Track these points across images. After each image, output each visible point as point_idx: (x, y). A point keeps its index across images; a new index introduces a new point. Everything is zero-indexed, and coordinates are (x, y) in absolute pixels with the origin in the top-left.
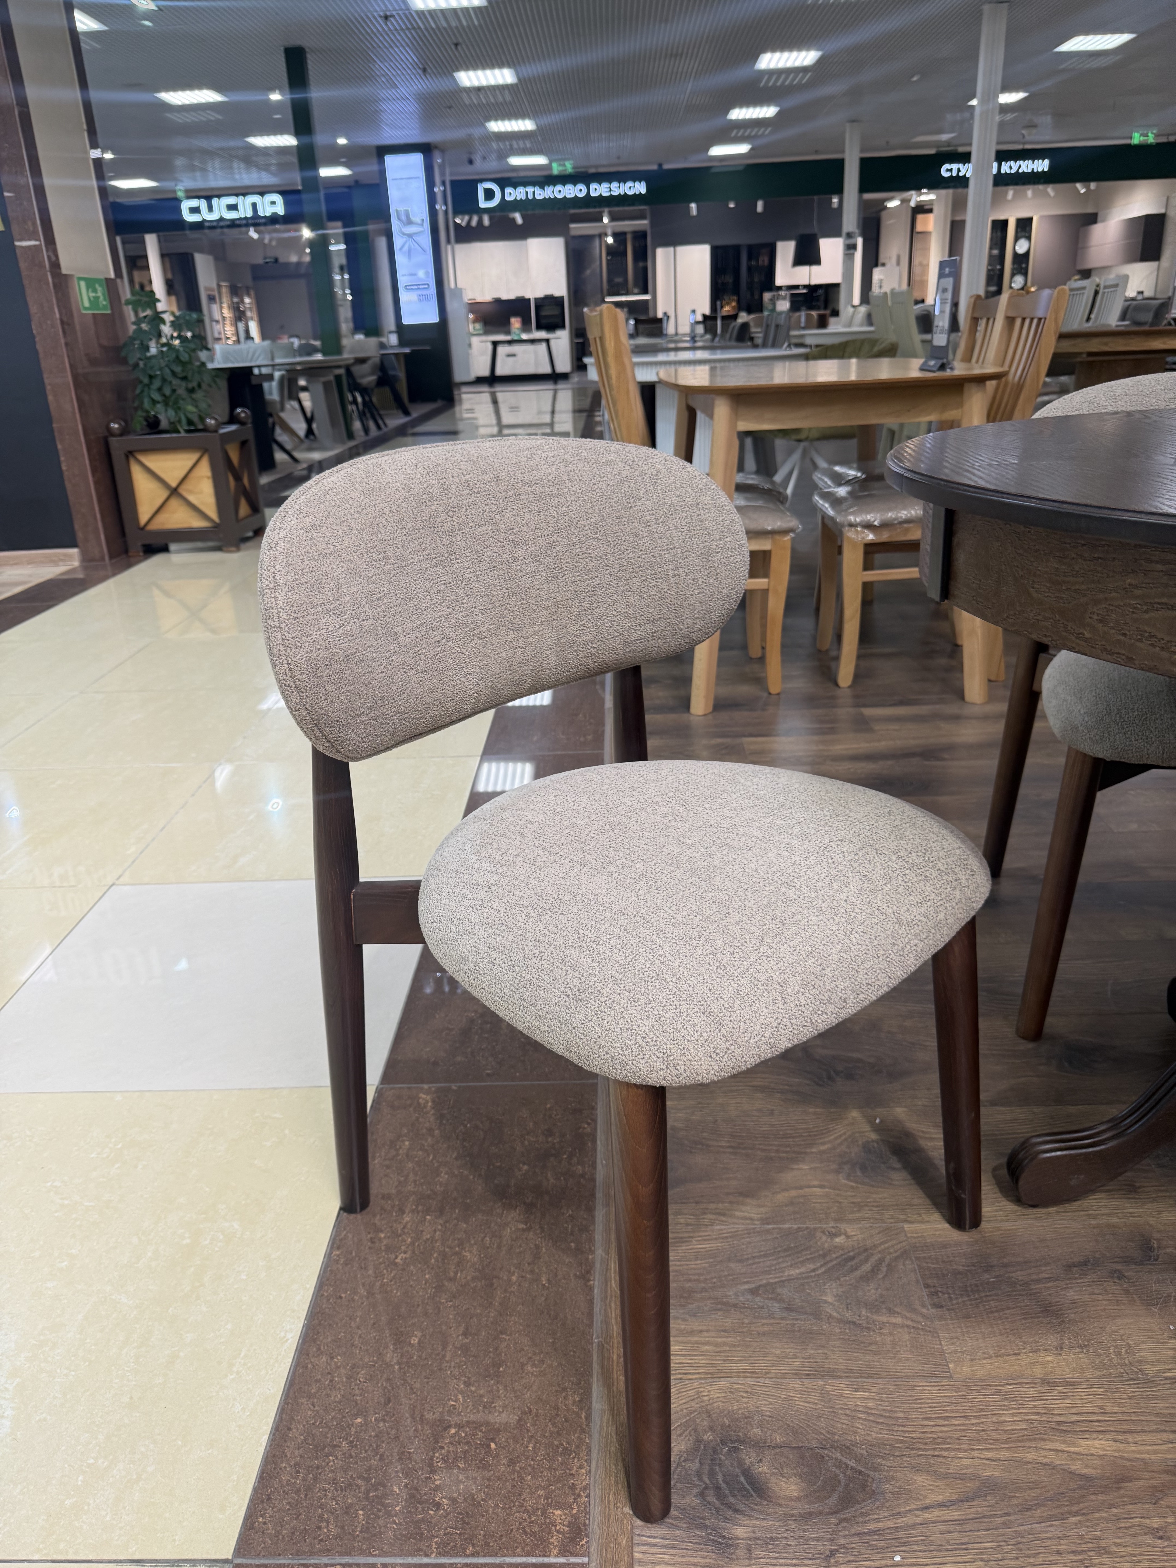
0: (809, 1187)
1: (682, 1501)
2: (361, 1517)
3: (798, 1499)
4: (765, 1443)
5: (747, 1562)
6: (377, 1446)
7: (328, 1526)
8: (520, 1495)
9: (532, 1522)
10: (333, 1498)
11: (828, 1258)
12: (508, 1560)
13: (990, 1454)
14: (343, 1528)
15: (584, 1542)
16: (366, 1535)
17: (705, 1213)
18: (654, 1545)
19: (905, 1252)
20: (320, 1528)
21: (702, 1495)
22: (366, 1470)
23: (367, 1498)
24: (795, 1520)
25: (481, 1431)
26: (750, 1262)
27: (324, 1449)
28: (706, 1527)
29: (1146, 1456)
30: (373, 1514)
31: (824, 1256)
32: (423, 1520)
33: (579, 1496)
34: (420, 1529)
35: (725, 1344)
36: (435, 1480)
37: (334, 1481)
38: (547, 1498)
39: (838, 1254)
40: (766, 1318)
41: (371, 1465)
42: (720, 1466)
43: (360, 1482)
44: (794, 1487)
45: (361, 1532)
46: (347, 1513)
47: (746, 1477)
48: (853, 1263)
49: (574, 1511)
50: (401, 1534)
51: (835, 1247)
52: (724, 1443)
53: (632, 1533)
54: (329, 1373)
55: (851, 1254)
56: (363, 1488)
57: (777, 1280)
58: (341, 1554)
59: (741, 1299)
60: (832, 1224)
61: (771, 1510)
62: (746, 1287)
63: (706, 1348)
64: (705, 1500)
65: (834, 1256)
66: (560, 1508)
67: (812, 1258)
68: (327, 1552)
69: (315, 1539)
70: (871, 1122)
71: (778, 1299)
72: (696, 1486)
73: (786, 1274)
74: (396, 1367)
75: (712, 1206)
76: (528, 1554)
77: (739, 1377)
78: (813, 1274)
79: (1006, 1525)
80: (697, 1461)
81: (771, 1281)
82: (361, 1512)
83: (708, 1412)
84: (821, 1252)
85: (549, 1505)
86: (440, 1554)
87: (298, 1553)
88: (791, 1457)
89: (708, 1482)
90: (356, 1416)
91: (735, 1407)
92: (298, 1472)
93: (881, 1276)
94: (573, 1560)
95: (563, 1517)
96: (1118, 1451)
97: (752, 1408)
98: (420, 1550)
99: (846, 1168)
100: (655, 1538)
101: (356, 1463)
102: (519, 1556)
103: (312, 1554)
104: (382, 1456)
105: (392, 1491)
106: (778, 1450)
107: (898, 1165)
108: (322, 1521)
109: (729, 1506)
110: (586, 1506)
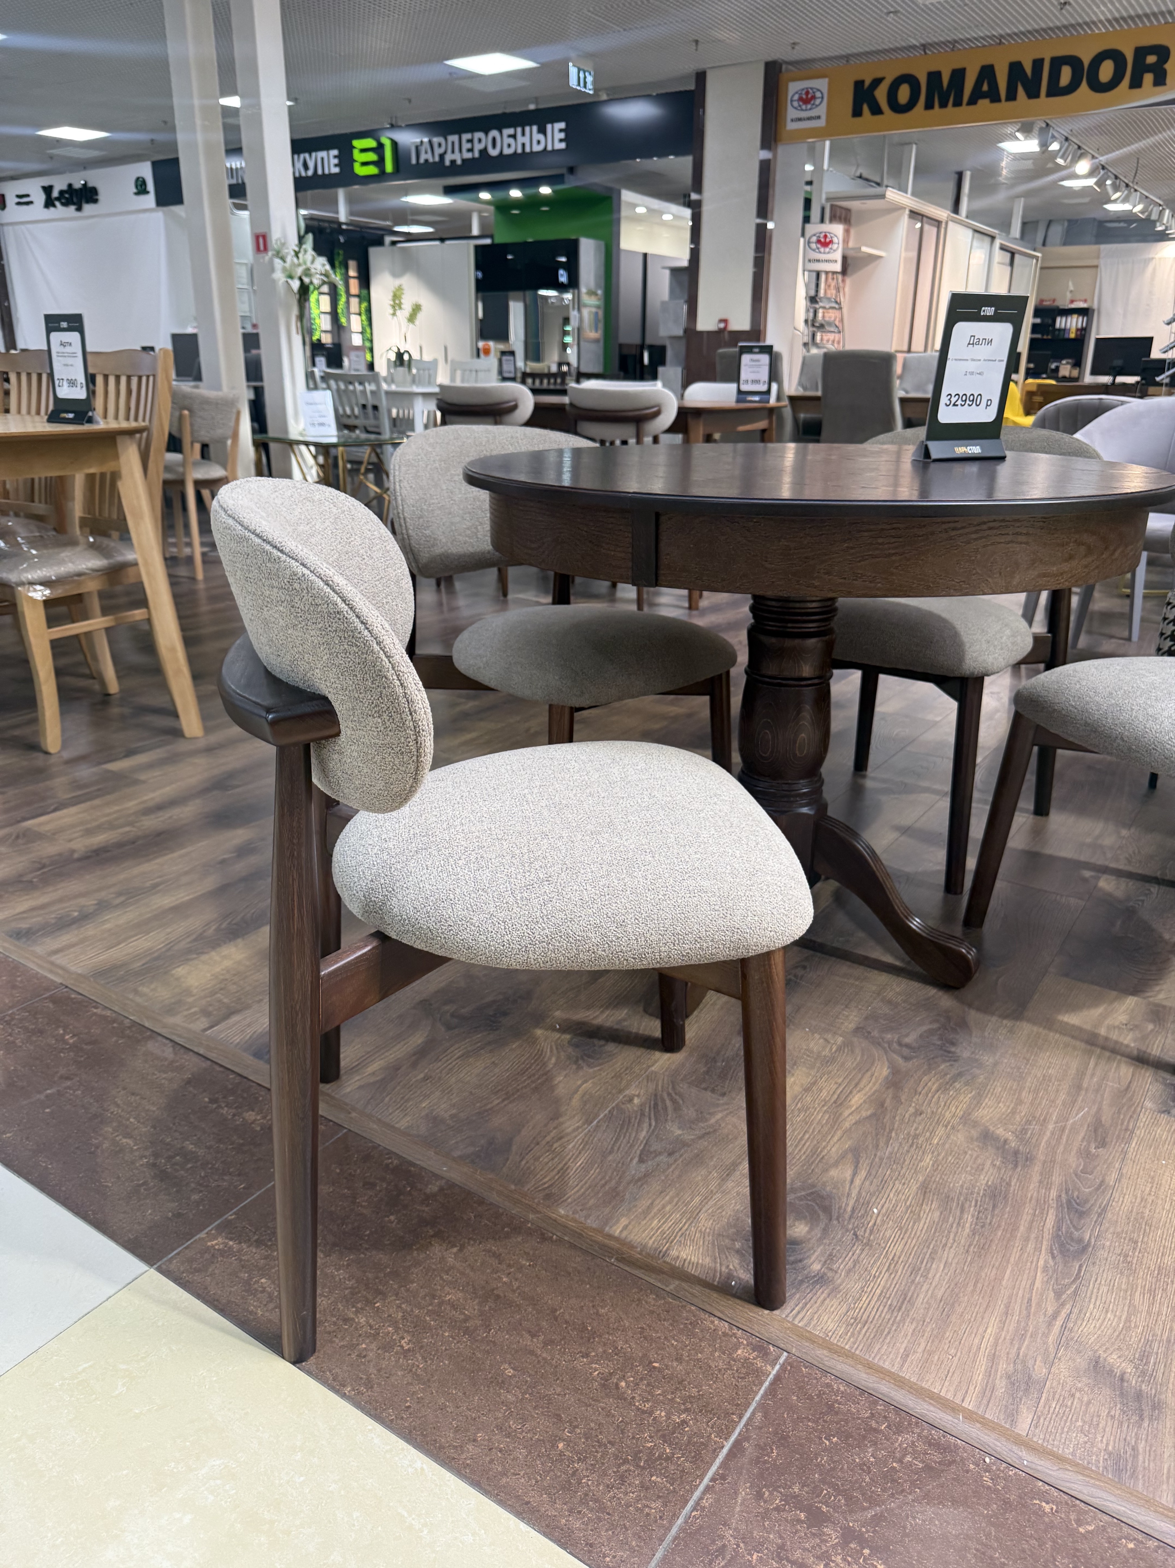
0: (579, 1087)
3: (811, 1229)
5: (838, 1275)
6: (598, 1441)
7: (651, 1508)
8: (710, 1367)
9: (737, 1371)
10: (626, 1494)
11: (647, 1114)
12: (758, 1398)
13: (836, 1138)
14: (659, 1497)
15: (771, 1349)
16: (678, 1483)
17: (551, 1146)
18: (799, 1312)
19: (673, 1082)
20: (648, 1514)
22: (616, 1459)
24: (824, 1238)
25: (637, 1366)
26: (615, 1148)
29: (874, 1088)
30: (661, 1470)
31: (642, 1115)
32: (690, 1438)
33: (734, 1334)
34: (696, 1442)
35: (672, 1198)
36: (660, 1415)
37: (609, 1487)
39: (647, 1109)
40: (668, 1168)
43: (624, 1468)
46: (647, 1489)
48: (660, 1107)
49: (745, 1342)
51: (641, 1105)
53: (783, 1318)
54: (490, 1449)
55: (652, 1103)
56: (632, 1468)
57: (642, 1146)
58: (683, 1506)
59: (642, 1170)
60: (620, 1096)
62: (635, 1162)
63: (668, 1208)
66: (737, 1349)
67: (639, 1121)
70: (554, 1029)
71: (658, 1154)
73: (641, 1139)
74: (527, 1396)
75: (548, 1138)
76: (761, 1384)
77: (704, 1206)
78: (652, 1128)
79: (881, 1159)
81: (641, 1148)
82: (654, 1478)
84: (639, 1114)
85: (730, 1354)
86: (727, 1439)
87: (661, 1541)
90: (554, 1446)
91: (726, 1220)
92: (579, 1512)
93: (681, 1102)
94: (781, 1360)
95: (745, 1351)
96: (865, 1095)
98: (715, 1450)
99: (580, 1062)
100: (794, 1309)
101: (603, 1464)
102: (759, 1389)
103: (669, 1529)
108: (643, 1511)
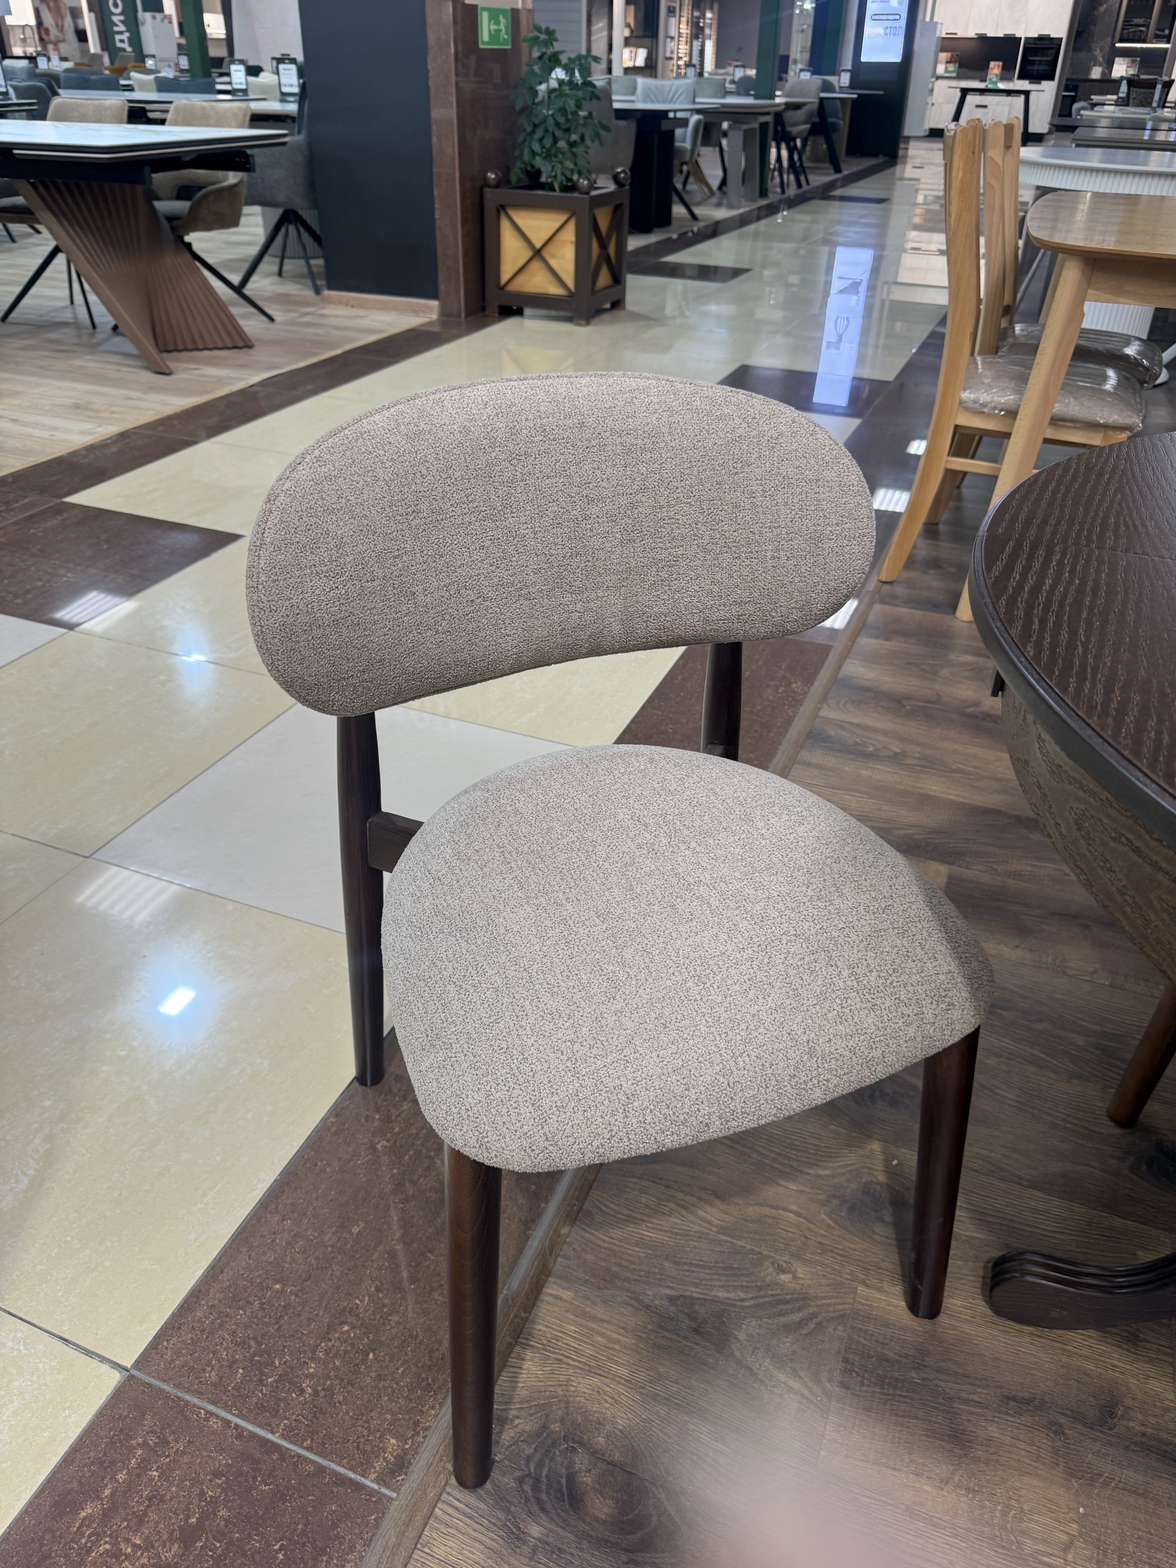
0: (785, 1209)
1: (501, 1478)
2: (239, 1375)
3: (604, 1522)
4: (603, 1455)
5: (526, 1561)
6: (281, 1316)
7: (211, 1371)
8: (371, 1411)
9: (368, 1440)
10: (226, 1349)
11: (762, 1293)
12: (333, 1466)
14: (221, 1379)
15: (400, 1478)
16: (235, 1393)
17: (669, 1201)
18: (457, 1509)
19: (843, 1316)
20: (204, 1371)
21: (521, 1480)
22: (262, 1335)
23: (251, 1360)
24: (590, 1542)
25: (368, 1338)
26: (686, 1268)
27: (239, 1301)
28: (508, 1511)
30: (249, 1376)
31: (760, 1288)
32: (284, 1400)
33: (418, 1434)
34: (279, 1406)
35: (618, 1342)
36: (311, 1367)
37: (234, 1334)
38: (390, 1424)
39: (774, 1292)
41: (267, 1333)
42: (552, 1459)
43: (253, 1343)
44: (606, 1510)
45: (233, 1388)
46: (230, 1367)
47: (568, 1481)
48: (784, 1307)
49: (407, 1447)
50: (262, 1404)
51: (777, 1284)
52: (565, 1439)
53: (444, 1489)
54: (274, 1233)
55: (788, 1297)
56: (252, 1350)
57: (701, 1296)
58: (210, 1402)
59: (657, 1302)
60: (787, 1258)
61: (573, 1522)
62: (669, 1292)
63: (600, 1339)
64: (521, 1486)
65: (770, 1292)
66: (397, 1438)
67: (747, 1287)
68: (199, 1394)
69: (197, 1378)
70: (887, 1161)
71: (692, 1316)
72: (520, 1469)
73: (713, 1293)
74: (330, 1249)
75: (680, 1195)
76: (351, 1469)
77: (613, 1380)
78: (739, 1303)
80: (534, 1446)
81: (694, 1295)
82: (241, 1371)
83: (567, 1402)
84: (759, 1284)
85: (390, 1431)
86: (283, 1436)
87: (178, 1386)
88: (619, 1478)
89: (532, 1470)
90: (278, 1281)
91: (594, 1409)
92: (211, 1313)
93: (805, 1332)
94: (384, 1490)
95: (395, 1448)
97: (609, 1415)
98: (270, 1425)
99: (835, 1202)
100: (460, 1502)
101: (257, 1325)
102: (343, 1466)
103: (188, 1391)
104: (280, 1327)
105: (273, 1362)
106: (610, 1467)
107: (889, 1218)
108: (208, 1365)
109: (539, 1501)
110: (418, 1446)
